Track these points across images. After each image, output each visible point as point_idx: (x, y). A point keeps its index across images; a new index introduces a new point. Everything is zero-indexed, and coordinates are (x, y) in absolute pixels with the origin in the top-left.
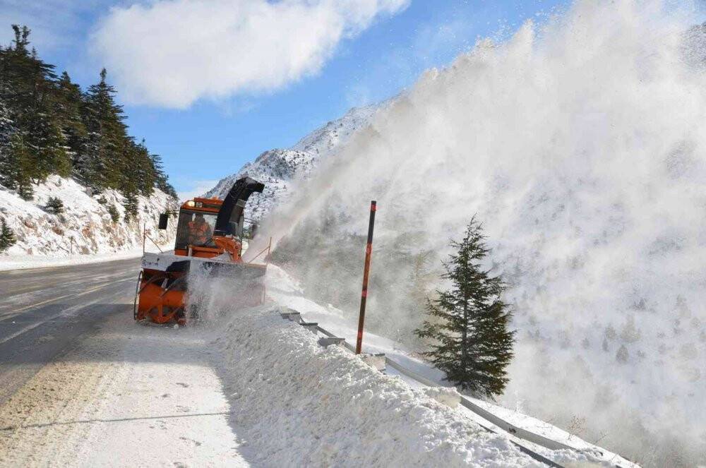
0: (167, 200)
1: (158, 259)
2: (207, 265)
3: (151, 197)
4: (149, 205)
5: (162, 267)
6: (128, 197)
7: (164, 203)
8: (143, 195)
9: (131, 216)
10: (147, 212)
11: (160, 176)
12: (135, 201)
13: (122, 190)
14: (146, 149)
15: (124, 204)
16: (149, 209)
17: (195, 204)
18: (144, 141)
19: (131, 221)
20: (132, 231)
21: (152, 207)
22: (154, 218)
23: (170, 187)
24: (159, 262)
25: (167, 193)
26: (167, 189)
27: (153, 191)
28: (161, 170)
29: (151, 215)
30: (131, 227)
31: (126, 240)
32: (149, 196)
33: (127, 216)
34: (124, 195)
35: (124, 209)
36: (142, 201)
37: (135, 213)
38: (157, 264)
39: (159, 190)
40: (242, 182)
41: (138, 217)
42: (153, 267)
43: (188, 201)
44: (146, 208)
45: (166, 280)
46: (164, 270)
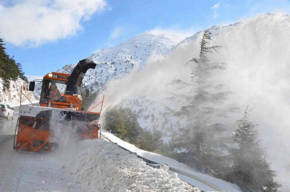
0: (24, 83)
1: (31, 109)
2: (63, 113)
3: (16, 81)
4: (15, 84)
5: (33, 115)
6: (5, 80)
7: (22, 84)
8: (13, 80)
9: (6, 89)
10: (14, 87)
11: (21, 72)
12: (8, 82)
13: (2, 77)
14: (14, 60)
15: (3, 83)
16: (15, 86)
17: (53, 75)
18: (13, 57)
19: (6, 91)
20: (7, 95)
21: (16, 86)
22: (18, 90)
23: (25, 77)
24: (31, 111)
25: (24, 80)
26: (24, 78)
27: (17, 79)
28: (21, 70)
29: (16, 89)
30: (6, 94)
31: (3, 100)
32: (15, 81)
33: (4, 88)
34: (3, 79)
35: (3, 86)
36: (12, 83)
37: (8, 88)
38: (29, 112)
39: (20, 79)
40: (82, 62)
41: (10, 89)
42: (27, 115)
43: (49, 74)
44: (14, 85)
45: (35, 123)
46: (35, 116)
